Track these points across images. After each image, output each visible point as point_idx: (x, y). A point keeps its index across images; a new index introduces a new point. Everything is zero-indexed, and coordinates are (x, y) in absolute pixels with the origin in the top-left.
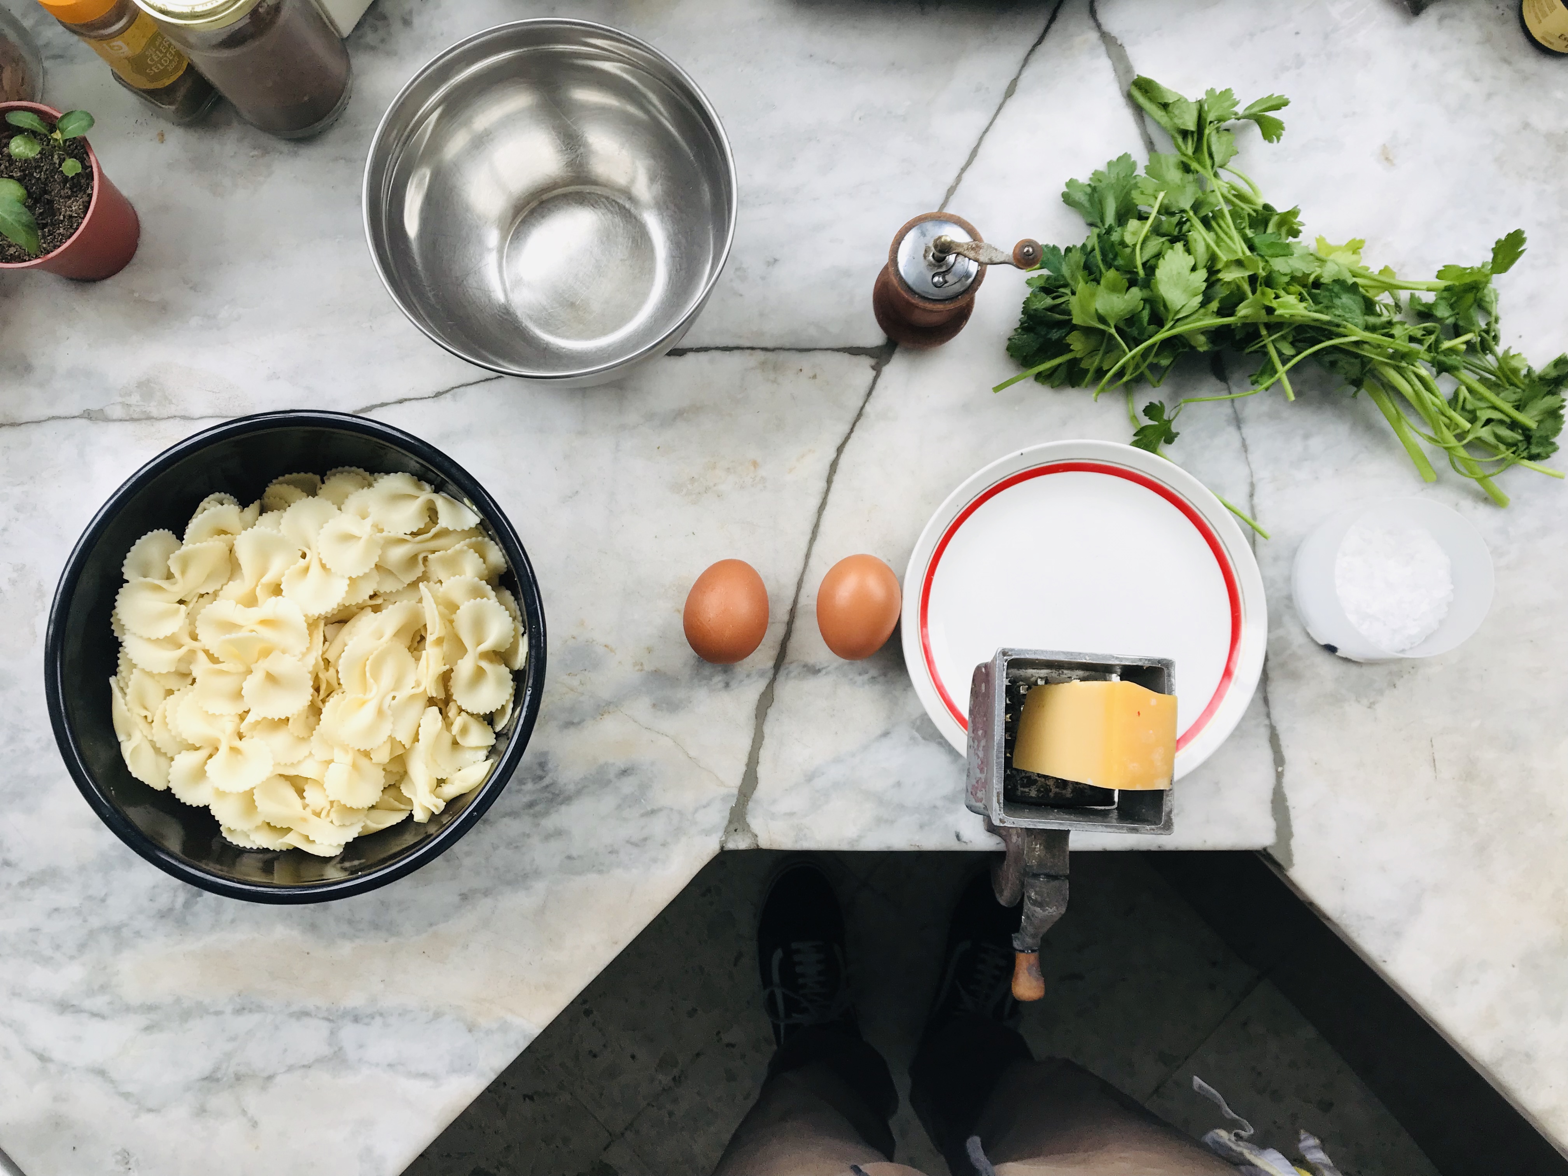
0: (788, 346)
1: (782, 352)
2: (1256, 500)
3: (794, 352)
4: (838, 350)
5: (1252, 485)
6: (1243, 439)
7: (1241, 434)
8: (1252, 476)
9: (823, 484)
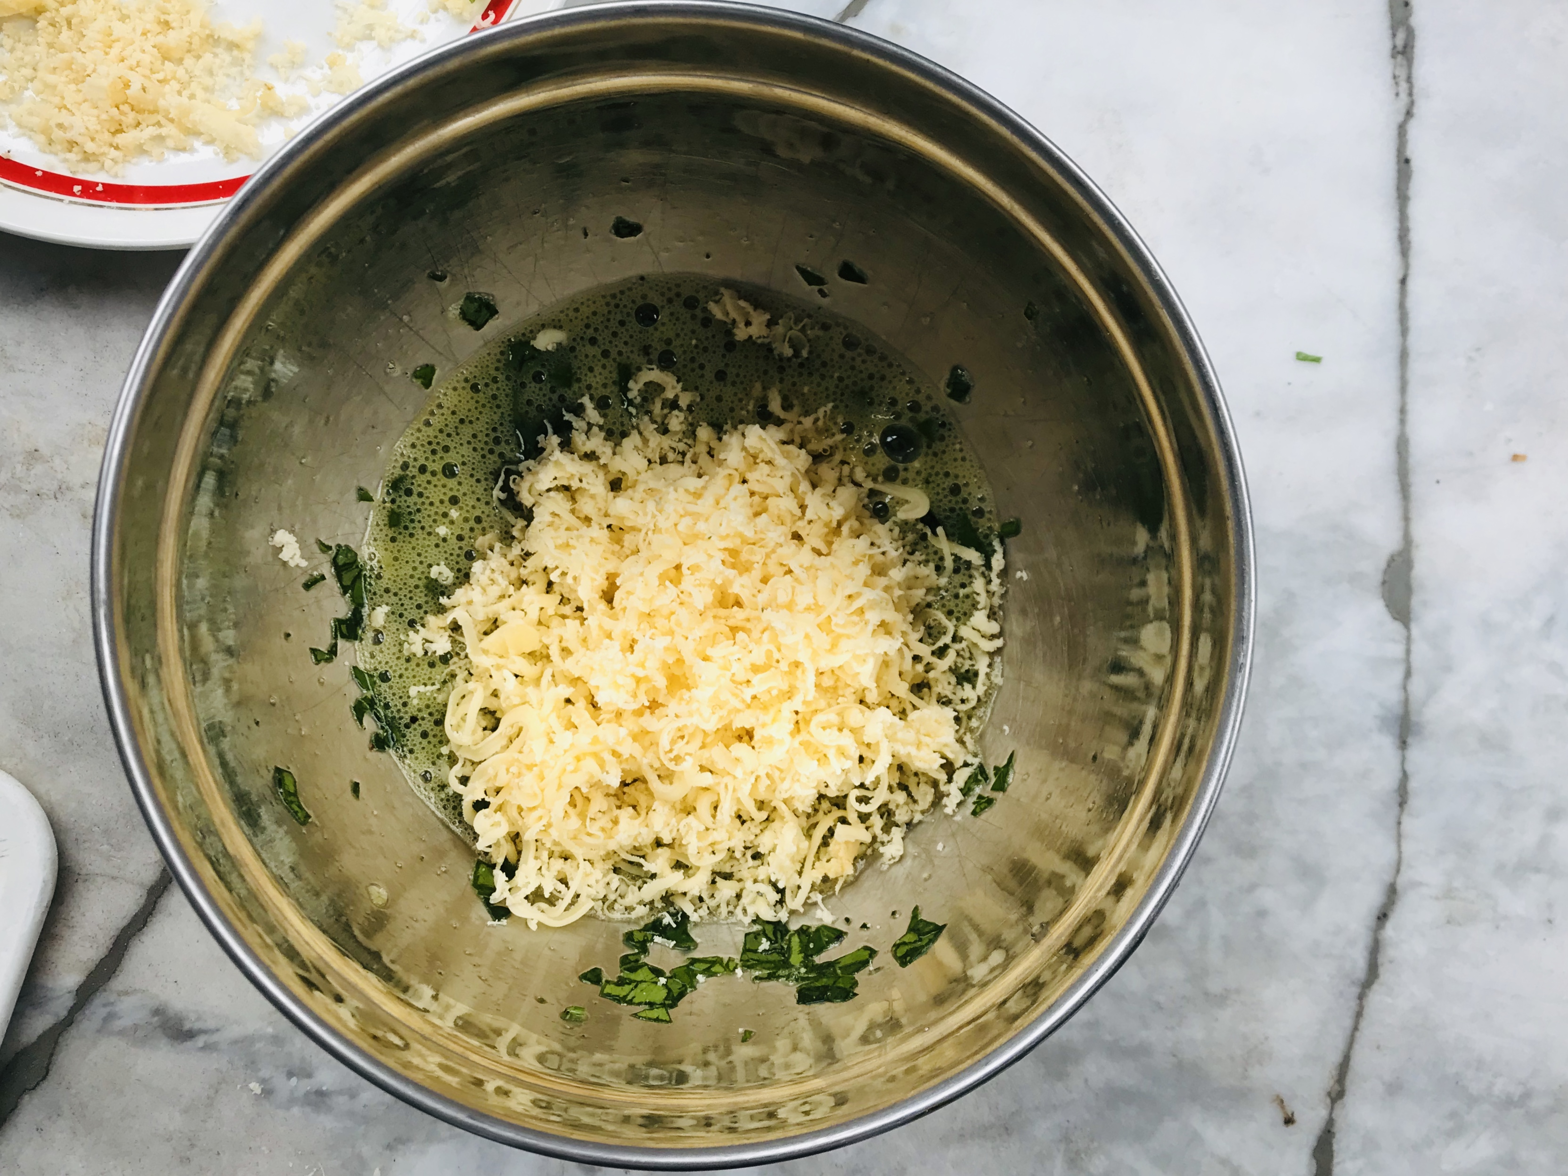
2: (1389, 931)
5: (1392, 893)
6: (1405, 777)
7: (1403, 760)
8: (1398, 871)
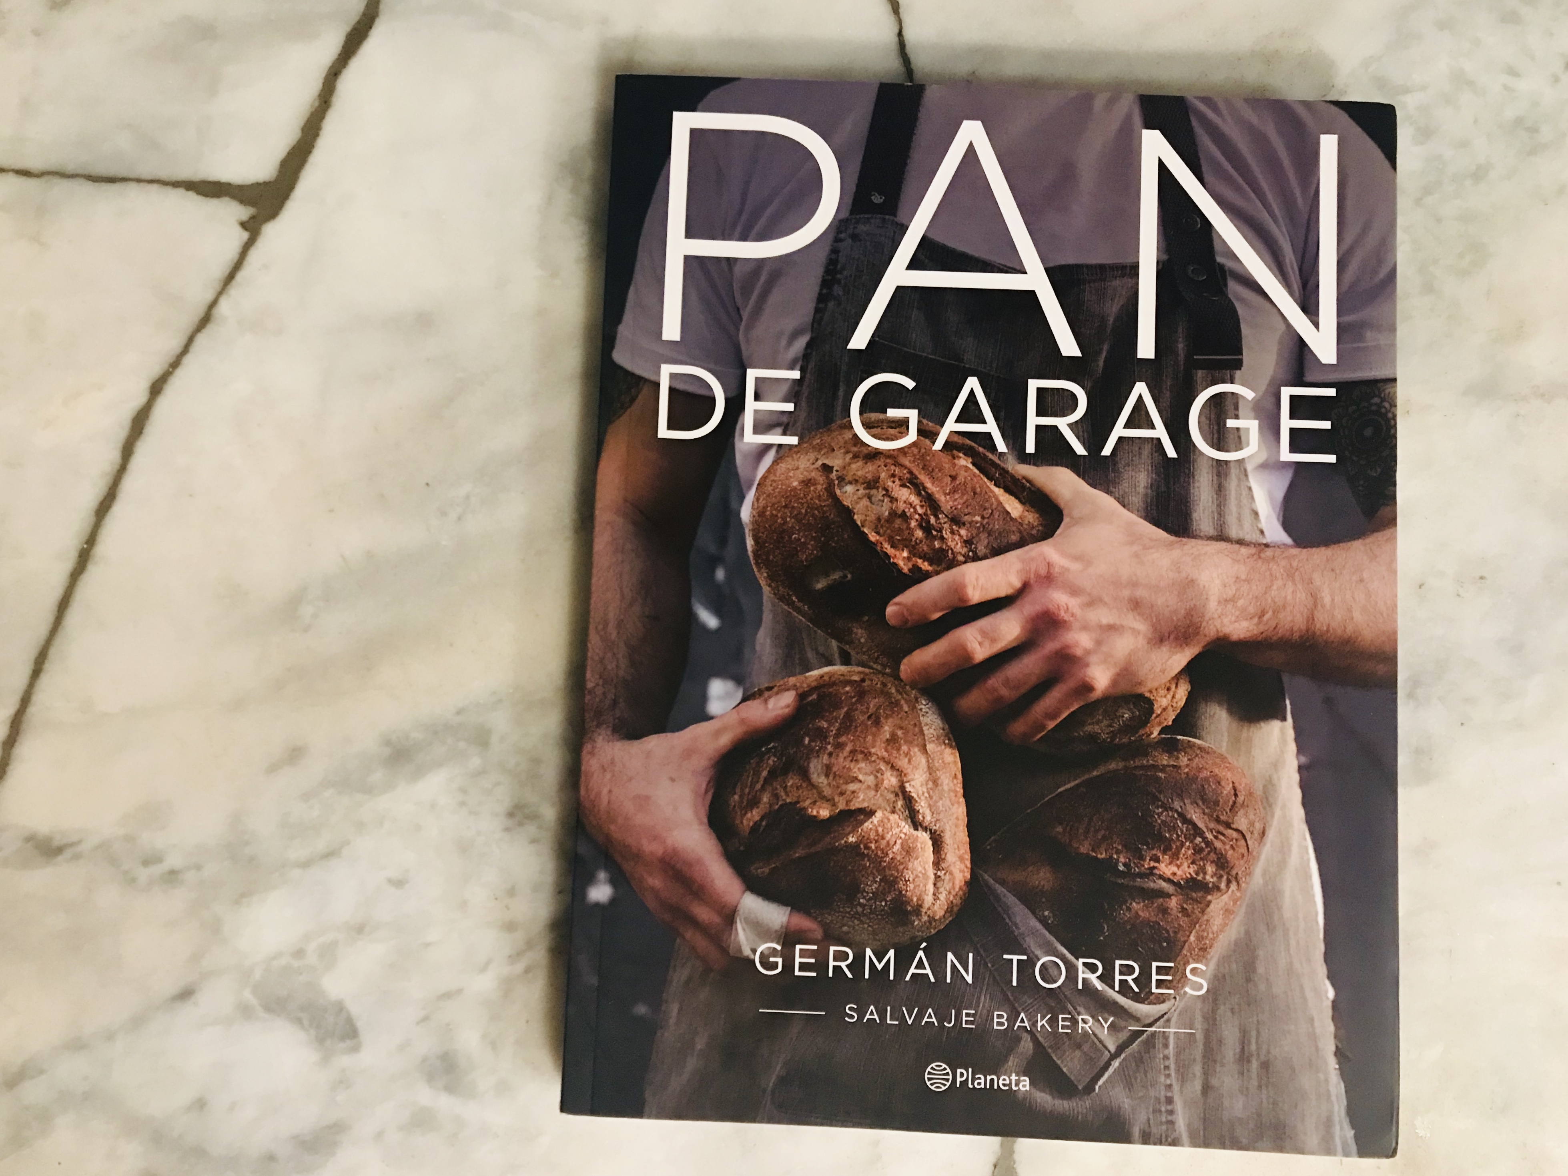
0: (70, 168)
1: (57, 180)
3: (82, 181)
4: (176, 184)
9: (113, 456)
